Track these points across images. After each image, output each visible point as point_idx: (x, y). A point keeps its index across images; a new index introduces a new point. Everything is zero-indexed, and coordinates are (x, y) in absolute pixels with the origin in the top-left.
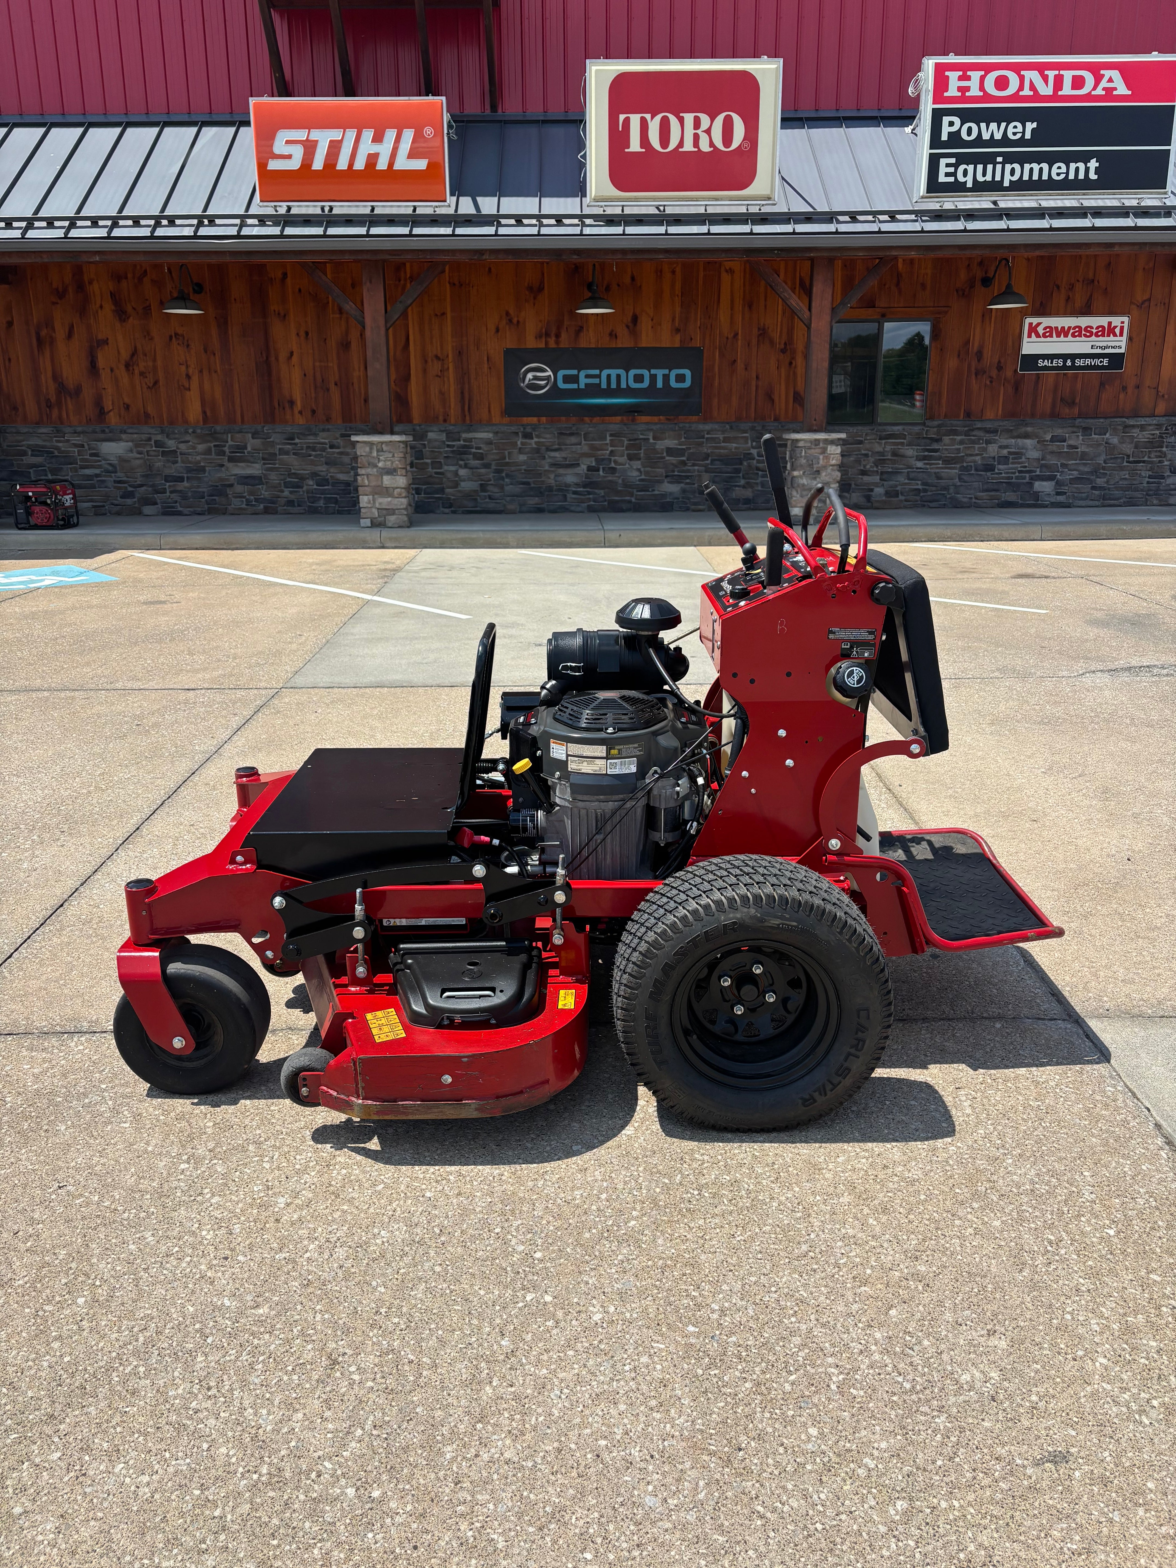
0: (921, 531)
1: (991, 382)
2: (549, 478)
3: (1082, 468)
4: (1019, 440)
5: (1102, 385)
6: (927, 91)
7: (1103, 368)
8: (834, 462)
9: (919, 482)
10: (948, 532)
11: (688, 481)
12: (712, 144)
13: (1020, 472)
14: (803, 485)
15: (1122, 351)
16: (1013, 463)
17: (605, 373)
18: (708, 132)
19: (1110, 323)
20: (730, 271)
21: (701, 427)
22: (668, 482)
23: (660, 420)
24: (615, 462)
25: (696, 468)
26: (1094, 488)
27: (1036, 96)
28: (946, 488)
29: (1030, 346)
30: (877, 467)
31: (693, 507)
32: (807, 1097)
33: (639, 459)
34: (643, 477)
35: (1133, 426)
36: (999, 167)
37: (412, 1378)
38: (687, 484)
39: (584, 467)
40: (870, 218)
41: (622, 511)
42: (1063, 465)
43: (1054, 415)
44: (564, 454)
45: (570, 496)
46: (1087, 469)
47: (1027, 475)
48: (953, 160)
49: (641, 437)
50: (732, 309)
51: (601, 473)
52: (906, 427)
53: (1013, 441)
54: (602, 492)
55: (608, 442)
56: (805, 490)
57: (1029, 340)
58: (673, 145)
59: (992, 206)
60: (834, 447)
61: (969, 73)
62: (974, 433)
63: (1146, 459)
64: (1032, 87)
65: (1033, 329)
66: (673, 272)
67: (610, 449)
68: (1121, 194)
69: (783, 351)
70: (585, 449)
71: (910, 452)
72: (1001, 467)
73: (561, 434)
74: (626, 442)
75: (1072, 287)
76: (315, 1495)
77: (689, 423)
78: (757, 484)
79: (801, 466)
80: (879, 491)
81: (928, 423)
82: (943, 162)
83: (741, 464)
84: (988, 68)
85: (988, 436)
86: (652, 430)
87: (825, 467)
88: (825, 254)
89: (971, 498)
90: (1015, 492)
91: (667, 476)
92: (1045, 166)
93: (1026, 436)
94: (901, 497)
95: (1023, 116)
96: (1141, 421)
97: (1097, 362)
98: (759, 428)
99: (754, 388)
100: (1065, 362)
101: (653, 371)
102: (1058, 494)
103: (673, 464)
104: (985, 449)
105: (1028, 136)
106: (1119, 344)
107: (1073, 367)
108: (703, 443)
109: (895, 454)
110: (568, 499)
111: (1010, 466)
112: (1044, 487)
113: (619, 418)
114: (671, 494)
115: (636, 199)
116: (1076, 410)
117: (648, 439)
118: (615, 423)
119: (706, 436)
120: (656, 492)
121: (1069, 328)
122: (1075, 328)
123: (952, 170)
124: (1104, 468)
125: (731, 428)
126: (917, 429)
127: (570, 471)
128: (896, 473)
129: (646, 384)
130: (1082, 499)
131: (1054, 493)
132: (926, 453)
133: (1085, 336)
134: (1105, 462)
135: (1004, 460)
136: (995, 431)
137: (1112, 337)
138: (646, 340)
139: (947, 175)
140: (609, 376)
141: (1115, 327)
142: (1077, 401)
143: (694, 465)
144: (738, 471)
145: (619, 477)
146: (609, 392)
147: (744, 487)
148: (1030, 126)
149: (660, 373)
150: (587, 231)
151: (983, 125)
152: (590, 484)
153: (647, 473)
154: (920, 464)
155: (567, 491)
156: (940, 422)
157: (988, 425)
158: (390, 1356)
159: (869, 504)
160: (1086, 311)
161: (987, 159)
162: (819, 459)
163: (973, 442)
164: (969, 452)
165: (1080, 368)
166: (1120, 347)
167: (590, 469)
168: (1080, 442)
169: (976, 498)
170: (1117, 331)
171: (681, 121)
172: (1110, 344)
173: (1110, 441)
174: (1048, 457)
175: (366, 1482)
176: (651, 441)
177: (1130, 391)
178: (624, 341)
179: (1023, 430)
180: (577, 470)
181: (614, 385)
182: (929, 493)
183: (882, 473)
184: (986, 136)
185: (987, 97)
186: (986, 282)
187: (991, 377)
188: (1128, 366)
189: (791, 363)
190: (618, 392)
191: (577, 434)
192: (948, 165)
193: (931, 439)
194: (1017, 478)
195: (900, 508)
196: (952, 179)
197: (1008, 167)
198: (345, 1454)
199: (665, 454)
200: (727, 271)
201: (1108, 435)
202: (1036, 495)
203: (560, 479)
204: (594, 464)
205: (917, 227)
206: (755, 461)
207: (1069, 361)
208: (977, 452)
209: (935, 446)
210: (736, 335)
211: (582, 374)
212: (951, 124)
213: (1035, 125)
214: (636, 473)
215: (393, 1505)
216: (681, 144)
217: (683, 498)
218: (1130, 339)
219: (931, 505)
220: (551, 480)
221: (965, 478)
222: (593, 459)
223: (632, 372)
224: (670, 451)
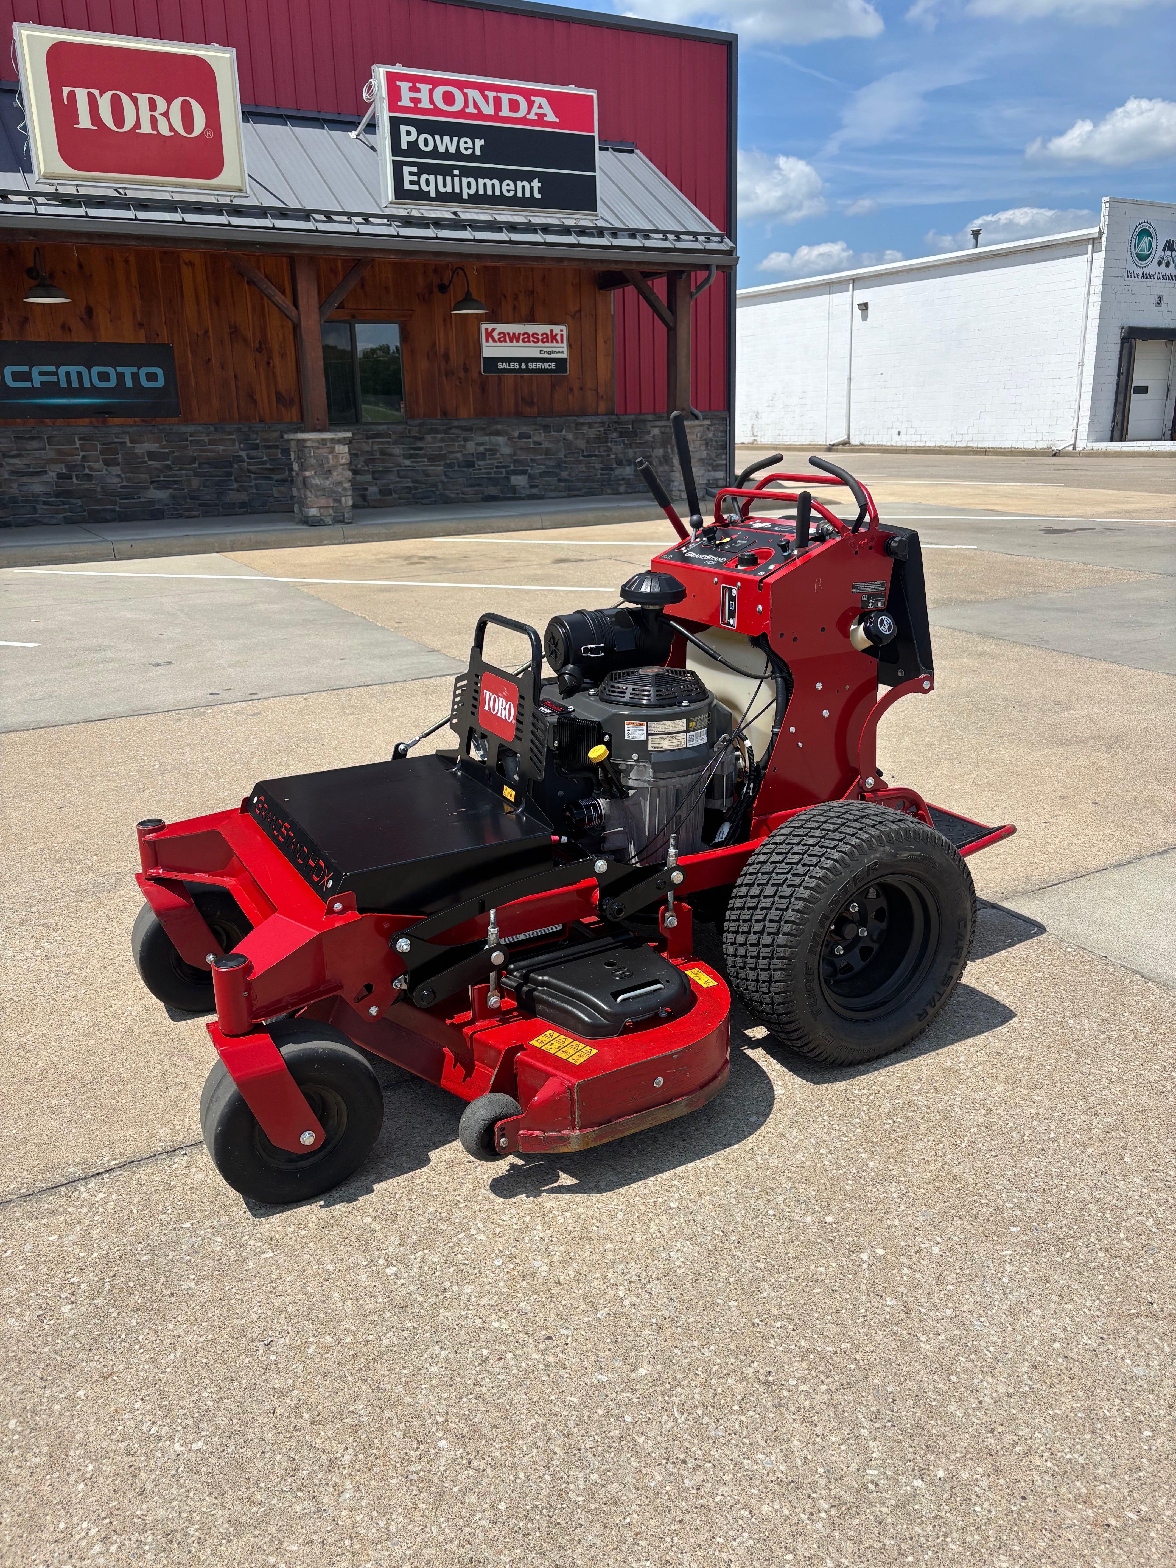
0: (437, 526)
1: (460, 383)
2: (11, 488)
3: (547, 462)
4: (492, 438)
5: (553, 386)
6: (382, 98)
7: (551, 371)
8: (343, 461)
9: (409, 480)
10: (462, 526)
11: (176, 486)
12: (171, 128)
13: (497, 467)
14: (317, 485)
15: (565, 356)
16: (490, 459)
17: (63, 370)
18: (166, 114)
19: (552, 331)
20: (191, 264)
21: (183, 429)
22: (155, 488)
23: (135, 422)
24: (90, 468)
25: (183, 472)
26: (560, 480)
27: (480, 115)
28: (434, 485)
29: (489, 350)
30: (368, 466)
31: (186, 513)
32: (921, 1012)
33: (118, 464)
34: (125, 484)
35: (583, 424)
36: (457, 179)
37: (853, 1366)
38: (175, 489)
39: (54, 475)
40: (345, 219)
41: (106, 521)
42: (532, 460)
43: (518, 414)
44: (26, 461)
45: (40, 507)
46: (552, 463)
47: (504, 470)
48: (415, 169)
49: (116, 440)
50: (198, 304)
51: (74, 480)
52: (390, 426)
53: (487, 438)
54: (79, 502)
55: (78, 446)
56: (319, 490)
57: (488, 344)
58: (129, 125)
59: (453, 217)
60: (342, 447)
61: (418, 85)
62: (453, 431)
63: (596, 453)
64: (476, 106)
65: (489, 335)
66: (127, 261)
67: (82, 454)
68: (561, 213)
69: (259, 350)
70: (52, 455)
71: (397, 450)
72: (480, 463)
73: (18, 438)
74: (99, 446)
75: (516, 298)
76: (893, 1502)
77: (169, 425)
78: (251, 486)
79: (312, 466)
80: (373, 490)
81: (410, 422)
82: (406, 170)
83: (232, 467)
84: (435, 83)
85: (465, 434)
86: (128, 432)
87: (335, 467)
88: (308, 252)
89: (458, 494)
90: (495, 486)
91: (152, 482)
92: (496, 182)
93: (498, 433)
94: (395, 496)
95: (472, 132)
96: (589, 419)
97: (546, 365)
98: (245, 429)
99: (234, 388)
100: (520, 365)
101: (119, 369)
102: (532, 487)
103: (157, 469)
104: (464, 447)
105: (478, 152)
106: (561, 350)
107: (528, 370)
108: (187, 445)
109: (383, 453)
110: (40, 511)
111: (488, 462)
112: (519, 481)
113: (87, 420)
114: (159, 500)
115: (94, 180)
116: (536, 409)
117: (125, 443)
118: (83, 427)
119: (190, 439)
120: (142, 500)
121: (519, 334)
122: (524, 334)
123: (415, 178)
124: (565, 462)
125: (216, 429)
126: (400, 428)
127: (36, 479)
128: (386, 471)
129: (113, 383)
130: (552, 491)
131: (527, 486)
132: (412, 452)
133: (534, 342)
134: (565, 457)
135: (482, 456)
136: (470, 429)
137: (555, 344)
138: (106, 335)
139: (412, 183)
140: (68, 374)
141: (556, 335)
142: (535, 400)
143: (180, 469)
144: (229, 474)
145: (97, 485)
146: (70, 392)
147: (238, 491)
148: (479, 143)
149: (128, 371)
150: (42, 210)
151: (437, 137)
152: (64, 494)
153: (129, 479)
154: (407, 462)
155: (37, 502)
156: (420, 421)
157: (464, 423)
158: (812, 1356)
159: (366, 504)
160: (531, 319)
161: (446, 171)
162: (328, 458)
163: (453, 440)
164: (450, 450)
165: (533, 371)
166: (563, 353)
167: (60, 476)
168: (543, 438)
169: (463, 494)
170: (558, 338)
171: (135, 101)
172: (555, 350)
173: (567, 438)
174: (519, 452)
175: (921, 1469)
176: (129, 444)
177: (576, 391)
178: (79, 335)
179: (494, 427)
180: (44, 478)
181: (75, 384)
182: (420, 490)
183: (373, 472)
184: (442, 149)
185: (437, 111)
186: (443, 288)
187: (460, 379)
188: (571, 370)
189: (268, 363)
190: (81, 391)
191: (39, 437)
192: (411, 173)
193: (415, 437)
194: (495, 473)
195: (396, 506)
196: (416, 188)
197: (465, 180)
198: (874, 1455)
199: (146, 459)
200: (186, 264)
201: (564, 432)
202: (514, 489)
203: (25, 488)
204: (64, 471)
205: (392, 231)
206: (245, 464)
207: (523, 364)
208: (457, 449)
209: (419, 444)
210: (207, 332)
211: (35, 371)
212: (409, 133)
213: (482, 142)
214: (116, 480)
215: (965, 1475)
216: (137, 124)
217: (173, 504)
218: (570, 346)
219: (424, 501)
220: (14, 490)
221: (450, 474)
222: (63, 465)
223: (95, 370)
224: (152, 455)
